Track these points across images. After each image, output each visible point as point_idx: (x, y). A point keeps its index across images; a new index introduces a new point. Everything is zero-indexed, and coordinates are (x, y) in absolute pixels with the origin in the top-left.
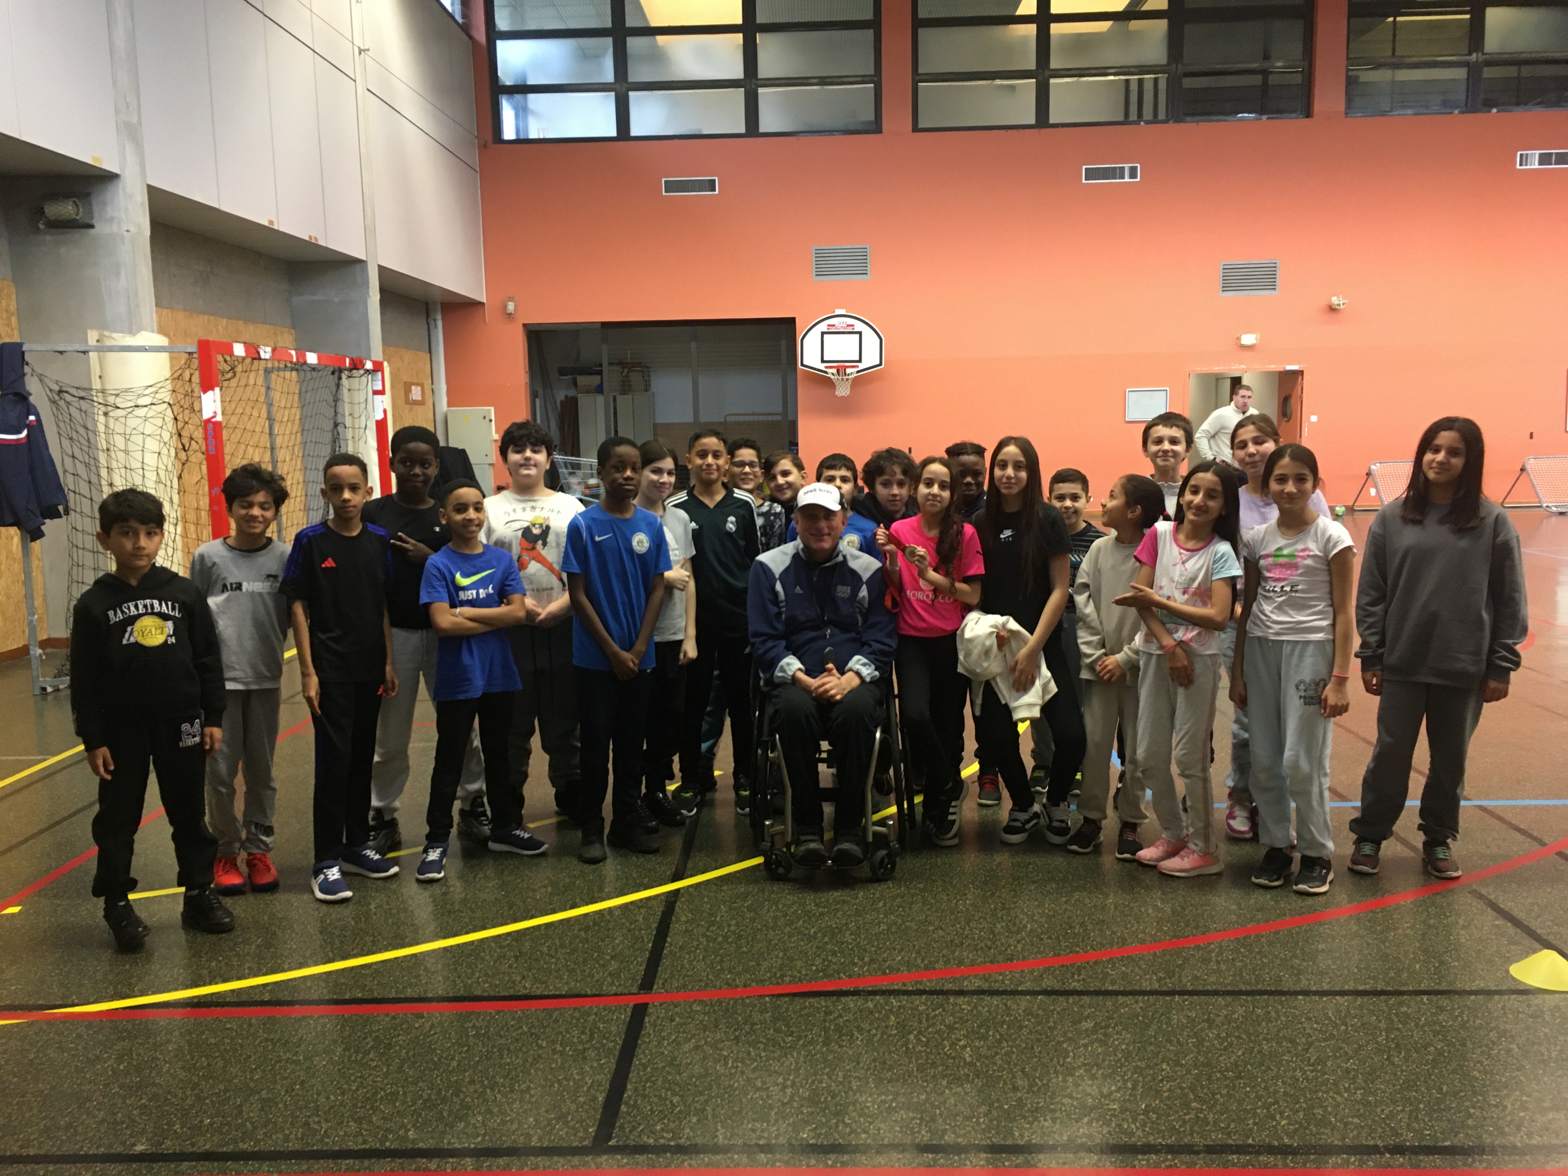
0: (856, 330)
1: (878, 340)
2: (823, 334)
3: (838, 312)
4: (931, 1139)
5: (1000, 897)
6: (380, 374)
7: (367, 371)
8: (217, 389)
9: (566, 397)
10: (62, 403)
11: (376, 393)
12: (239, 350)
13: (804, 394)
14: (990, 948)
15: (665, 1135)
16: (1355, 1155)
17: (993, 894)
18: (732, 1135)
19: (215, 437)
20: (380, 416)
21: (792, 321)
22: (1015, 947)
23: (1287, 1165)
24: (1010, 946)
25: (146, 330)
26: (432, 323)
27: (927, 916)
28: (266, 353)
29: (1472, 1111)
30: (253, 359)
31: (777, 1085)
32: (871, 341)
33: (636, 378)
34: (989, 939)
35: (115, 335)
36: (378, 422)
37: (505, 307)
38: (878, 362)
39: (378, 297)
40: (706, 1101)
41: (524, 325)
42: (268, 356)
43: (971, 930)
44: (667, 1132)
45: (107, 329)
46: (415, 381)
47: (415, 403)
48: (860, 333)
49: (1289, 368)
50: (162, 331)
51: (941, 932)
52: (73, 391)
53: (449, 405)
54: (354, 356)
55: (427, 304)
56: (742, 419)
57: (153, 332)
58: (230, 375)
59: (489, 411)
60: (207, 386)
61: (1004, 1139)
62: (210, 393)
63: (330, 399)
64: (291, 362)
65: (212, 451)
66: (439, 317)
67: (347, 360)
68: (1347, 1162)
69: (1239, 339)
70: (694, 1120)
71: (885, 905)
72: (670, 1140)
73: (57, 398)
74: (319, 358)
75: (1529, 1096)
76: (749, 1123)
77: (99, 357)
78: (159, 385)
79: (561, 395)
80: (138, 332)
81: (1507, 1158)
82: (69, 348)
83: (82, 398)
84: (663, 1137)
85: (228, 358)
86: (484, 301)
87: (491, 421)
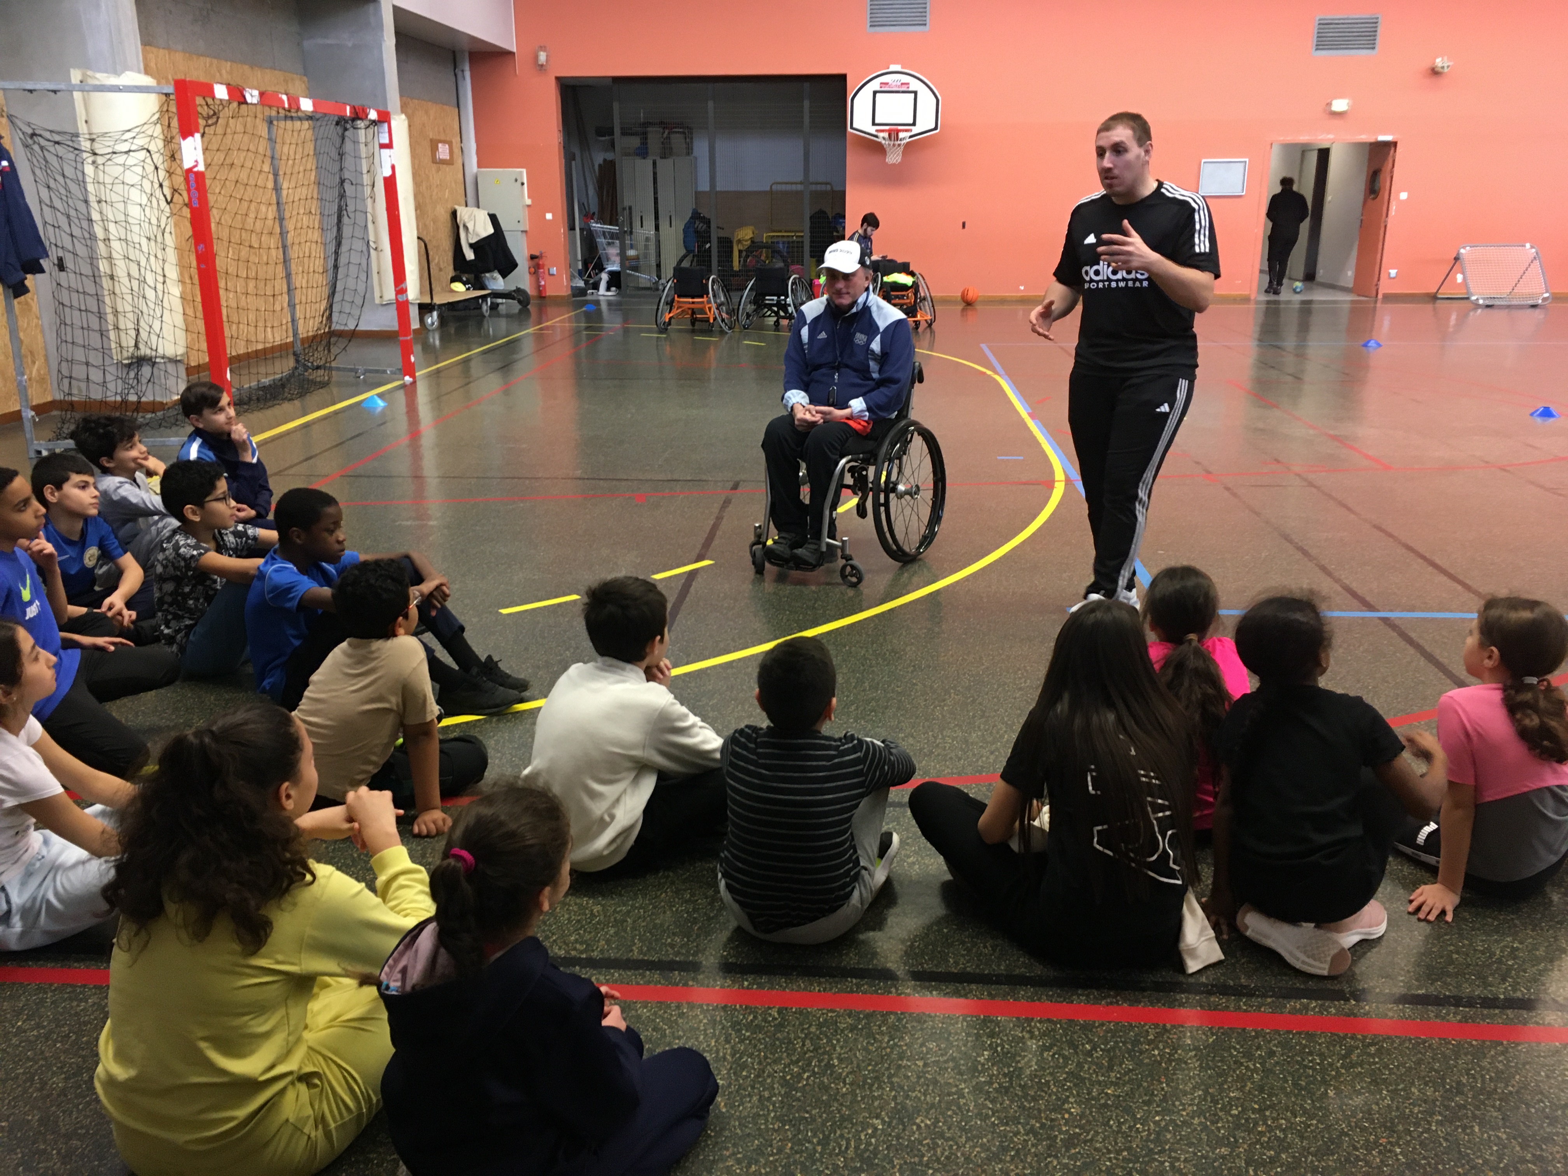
0: (911, 89)
1: (935, 100)
2: (875, 93)
3: (893, 68)
4: (858, 963)
5: (980, 704)
6: (386, 125)
7: (374, 123)
8: (198, 136)
9: (605, 160)
10: (36, 147)
11: (383, 146)
12: (221, 92)
13: (854, 161)
14: (960, 759)
15: (578, 946)
16: (1316, 999)
17: (974, 701)
18: (648, 950)
19: (197, 189)
20: (388, 173)
21: (841, 79)
22: (988, 758)
23: (1239, 1008)
24: (982, 756)
25: (132, 70)
26: (459, 74)
27: (899, 722)
28: (252, 96)
29: (1455, 956)
30: (240, 103)
31: (706, 898)
32: (927, 101)
33: (677, 140)
34: (962, 750)
35: (98, 75)
36: (385, 179)
37: (536, 57)
38: (933, 126)
39: (393, 41)
40: (629, 912)
41: (558, 79)
42: (255, 101)
43: (943, 738)
44: (581, 943)
45: (90, 68)
46: (442, 137)
47: (443, 162)
48: (915, 93)
49: (1382, 138)
50: (147, 71)
51: (911, 740)
52: (47, 135)
53: (479, 166)
54: (357, 103)
55: (454, 52)
56: (788, 188)
57: (139, 72)
58: (214, 120)
59: (521, 173)
60: (186, 132)
61: (936, 966)
62: (190, 139)
63: (334, 154)
64: (284, 109)
65: (196, 205)
66: (467, 68)
67: (348, 108)
68: (1306, 1007)
69: (1329, 104)
70: (612, 931)
71: (857, 709)
72: (582, 952)
73: (30, 141)
74: (314, 105)
75: (1521, 943)
76: (668, 937)
77: (84, 99)
78: (137, 130)
79: (599, 158)
80: (123, 72)
81: (1485, 1012)
82: (38, 86)
83: (58, 143)
84: (575, 949)
85: (210, 101)
86: (515, 50)
87: (523, 184)
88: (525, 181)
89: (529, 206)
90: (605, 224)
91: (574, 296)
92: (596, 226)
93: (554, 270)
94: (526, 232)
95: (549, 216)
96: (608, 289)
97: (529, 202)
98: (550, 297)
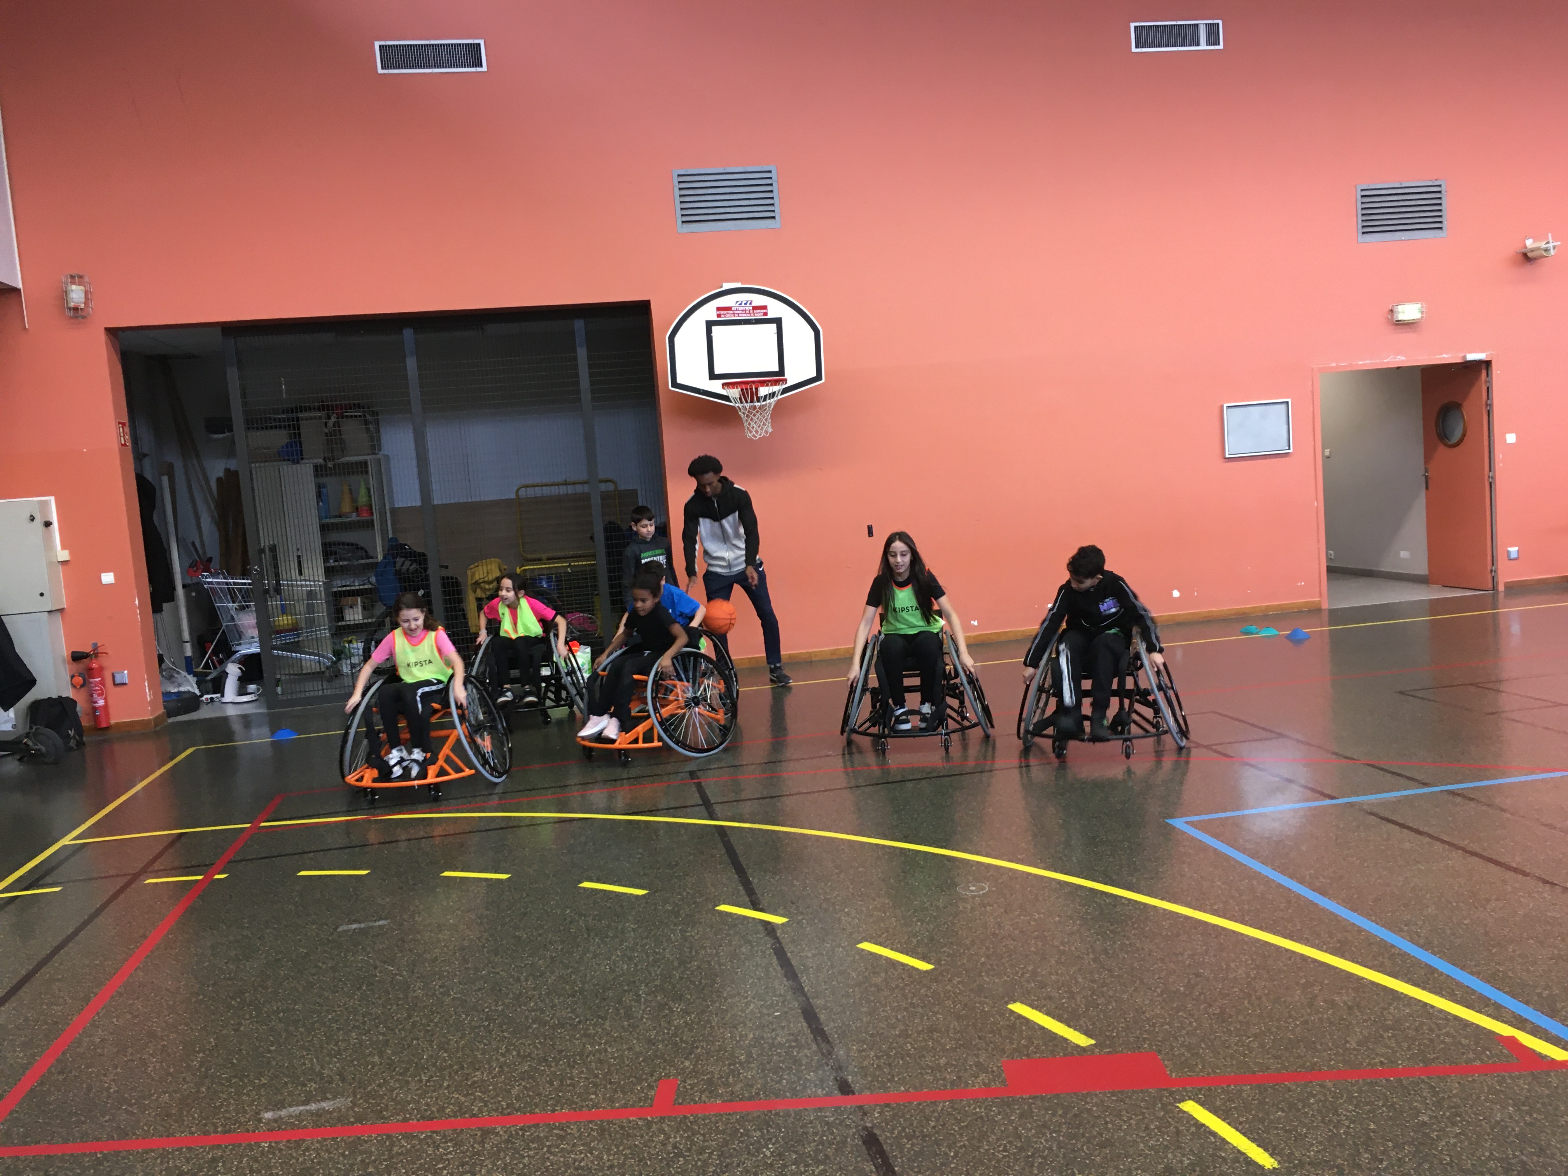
0: (770, 316)
1: (812, 334)
2: (710, 325)
3: (727, 286)
9: (227, 471)
21: (642, 309)
32: (798, 334)
33: (352, 430)
37: (64, 295)
38: (814, 374)
41: (111, 331)
48: (778, 322)
49: (1471, 357)
56: (546, 491)
59: (45, 504)
69: (1394, 311)
86: (20, 286)
87: (48, 524)
88: (54, 519)
89: (64, 563)
90: (232, 575)
91: (170, 713)
92: (214, 581)
93: (124, 676)
94: (61, 610)
95: (108, 578)
96: (242, 692)
97: (64, 555)
98: (118, 725)
